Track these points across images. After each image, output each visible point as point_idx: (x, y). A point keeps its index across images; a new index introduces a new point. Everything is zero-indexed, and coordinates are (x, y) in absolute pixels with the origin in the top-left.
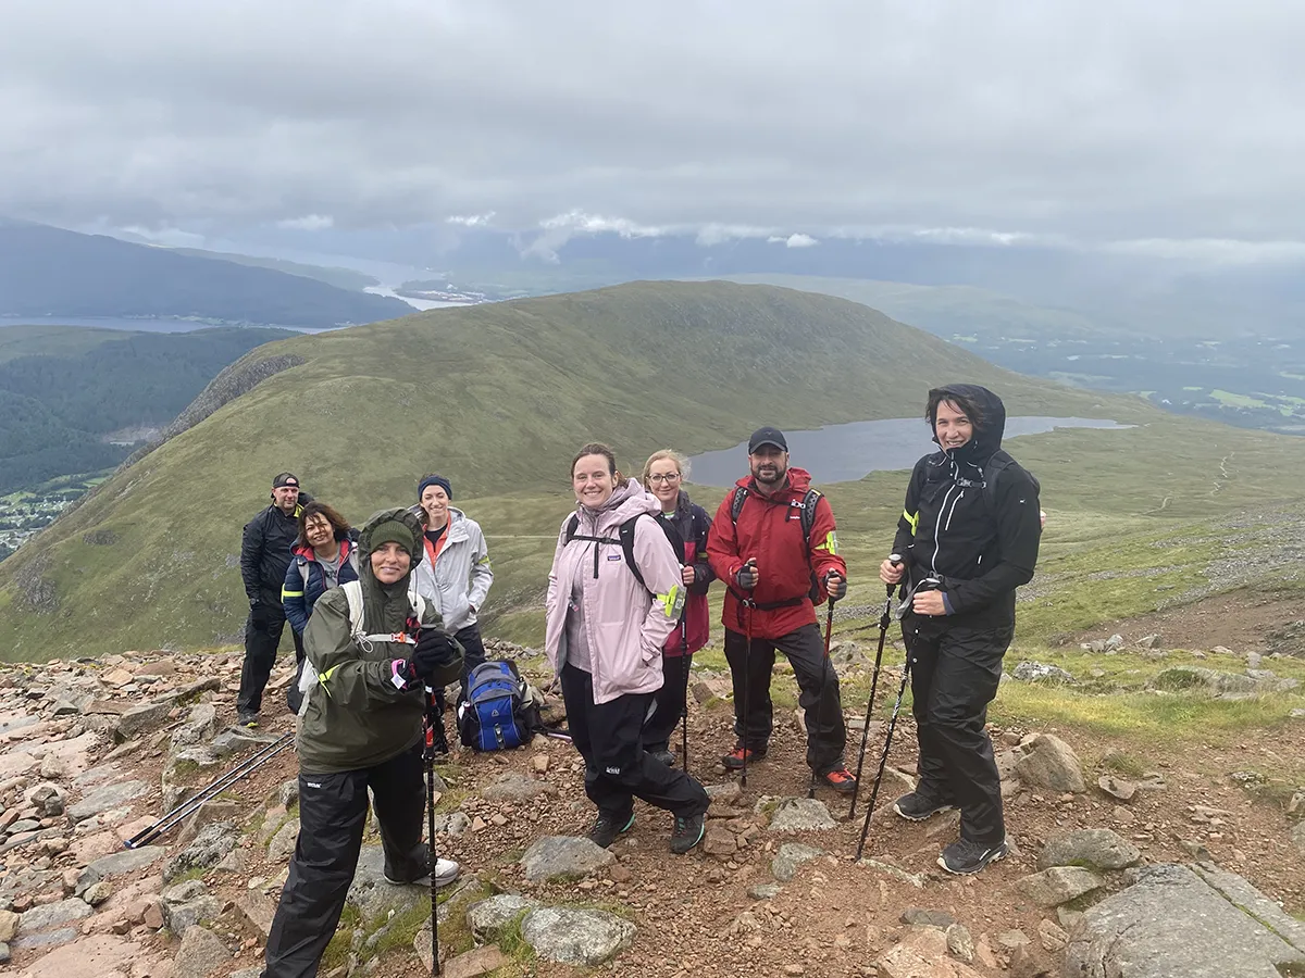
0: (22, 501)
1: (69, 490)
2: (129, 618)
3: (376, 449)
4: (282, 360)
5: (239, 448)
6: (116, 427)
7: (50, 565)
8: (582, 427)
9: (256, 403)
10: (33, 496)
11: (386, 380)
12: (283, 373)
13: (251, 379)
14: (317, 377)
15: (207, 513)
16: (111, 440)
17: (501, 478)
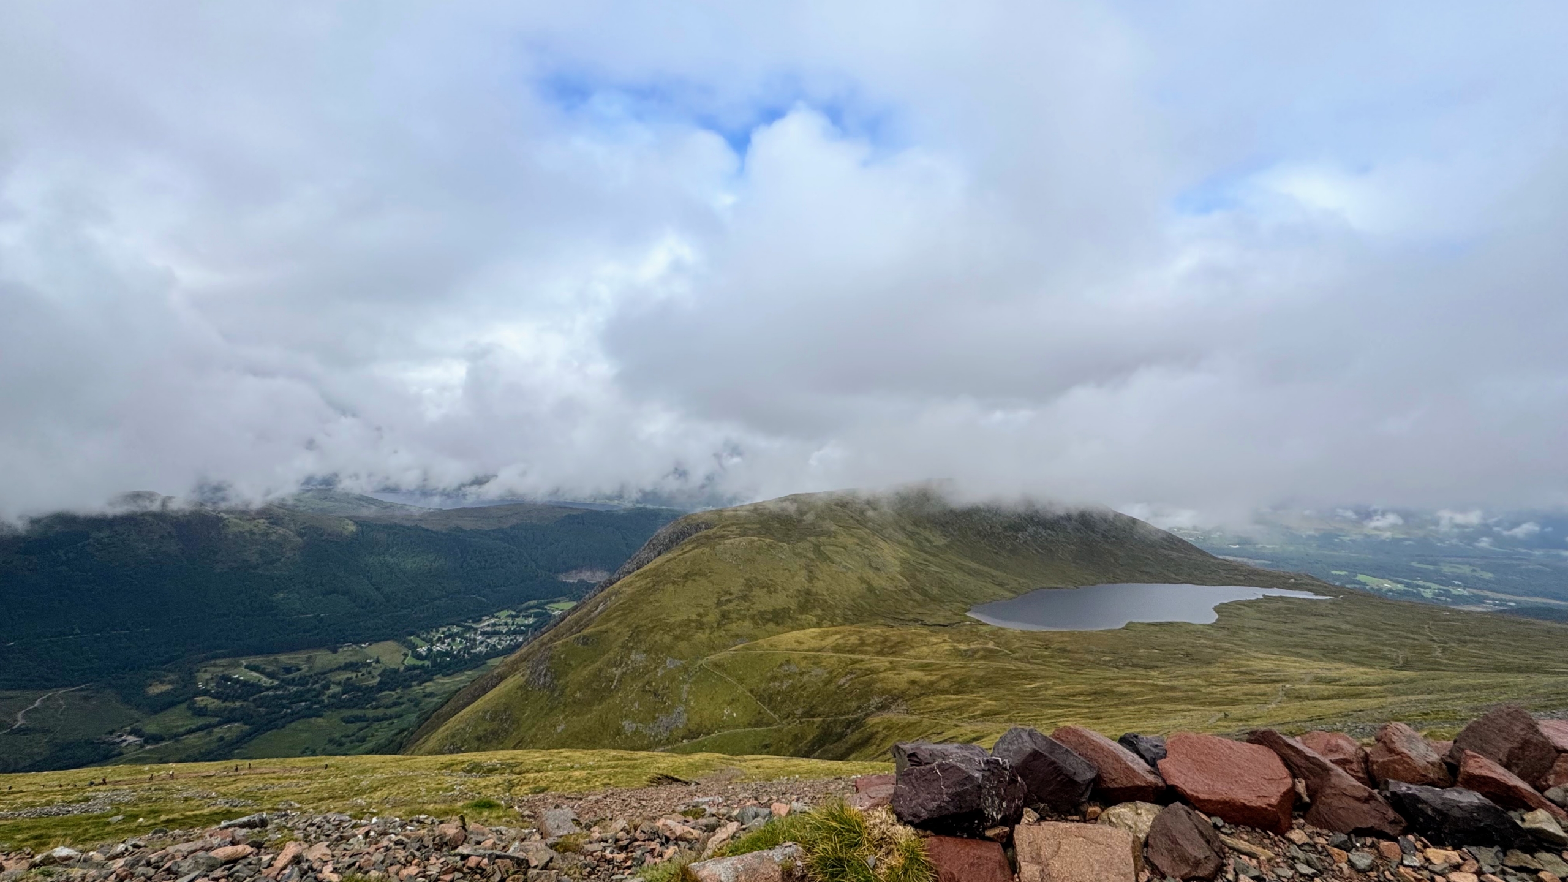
3: (764, 587)
4: (698, 525)
8: (901, 578)
11: (768, 541)
12: (699, 534)
14: (723, 537)
17: (850, 613)
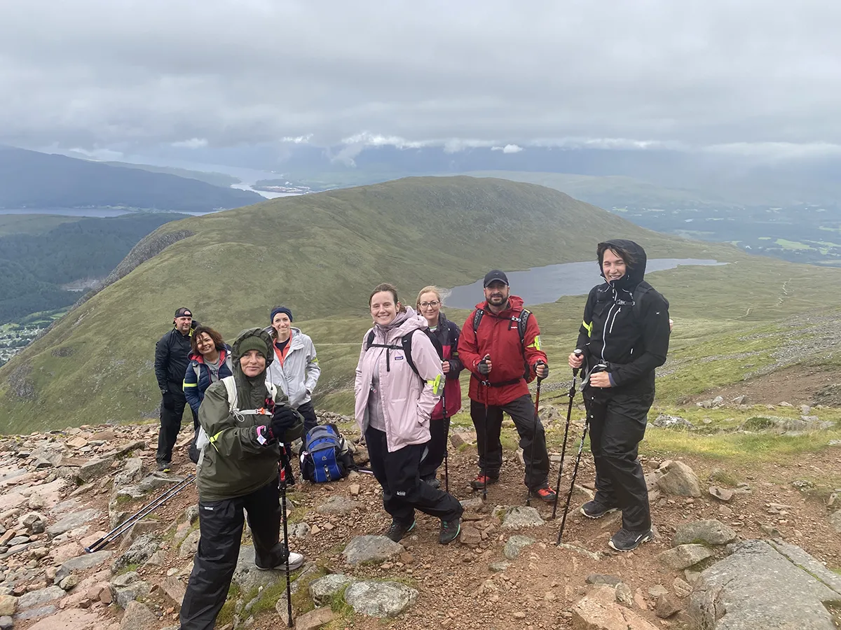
0: (10, 329)
1: (41, 322)
2: (84, 403)
3: (242, 290)
4: (179, 233)
5: (153, 291)
6: (72, 279)
7: (30, 371)
8: (375, 272)
9: (162, 262)
10: (17, 326)
11: (247, 245)
12: (180, 242)
13: (159, 247)
14: (202, 244)
15: (133, 334)
16: (67, 288)
17: (324, 307)
